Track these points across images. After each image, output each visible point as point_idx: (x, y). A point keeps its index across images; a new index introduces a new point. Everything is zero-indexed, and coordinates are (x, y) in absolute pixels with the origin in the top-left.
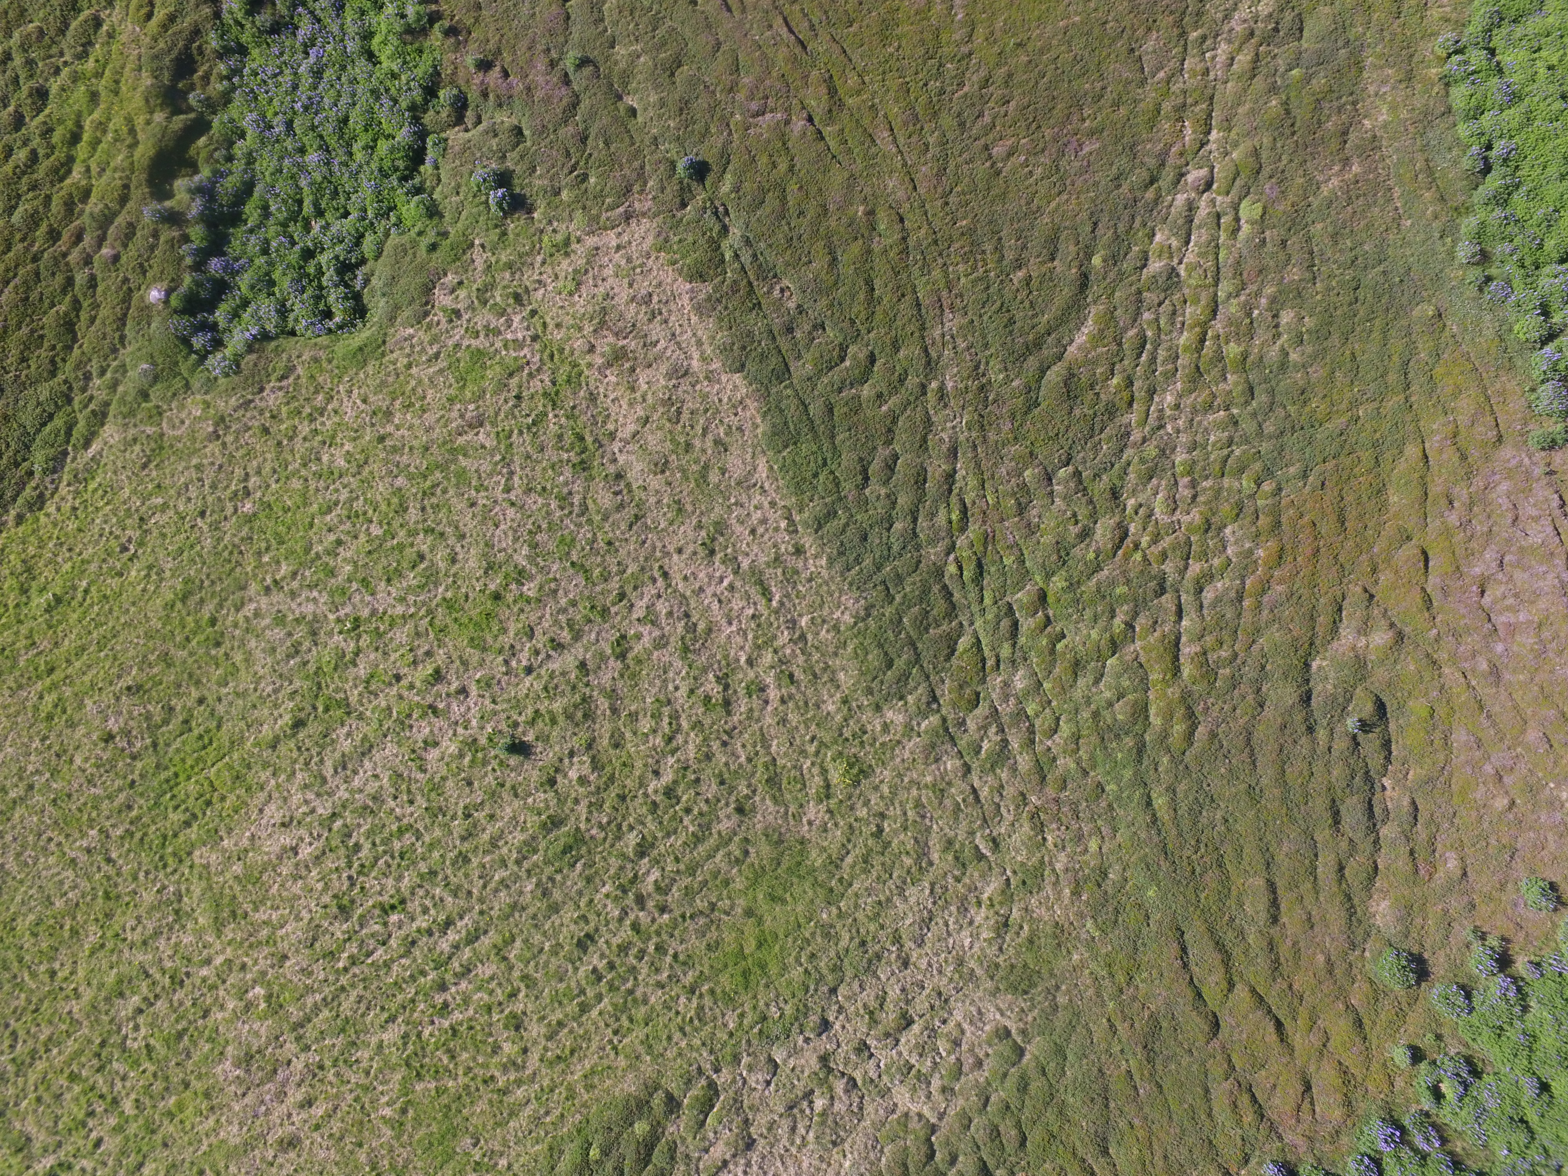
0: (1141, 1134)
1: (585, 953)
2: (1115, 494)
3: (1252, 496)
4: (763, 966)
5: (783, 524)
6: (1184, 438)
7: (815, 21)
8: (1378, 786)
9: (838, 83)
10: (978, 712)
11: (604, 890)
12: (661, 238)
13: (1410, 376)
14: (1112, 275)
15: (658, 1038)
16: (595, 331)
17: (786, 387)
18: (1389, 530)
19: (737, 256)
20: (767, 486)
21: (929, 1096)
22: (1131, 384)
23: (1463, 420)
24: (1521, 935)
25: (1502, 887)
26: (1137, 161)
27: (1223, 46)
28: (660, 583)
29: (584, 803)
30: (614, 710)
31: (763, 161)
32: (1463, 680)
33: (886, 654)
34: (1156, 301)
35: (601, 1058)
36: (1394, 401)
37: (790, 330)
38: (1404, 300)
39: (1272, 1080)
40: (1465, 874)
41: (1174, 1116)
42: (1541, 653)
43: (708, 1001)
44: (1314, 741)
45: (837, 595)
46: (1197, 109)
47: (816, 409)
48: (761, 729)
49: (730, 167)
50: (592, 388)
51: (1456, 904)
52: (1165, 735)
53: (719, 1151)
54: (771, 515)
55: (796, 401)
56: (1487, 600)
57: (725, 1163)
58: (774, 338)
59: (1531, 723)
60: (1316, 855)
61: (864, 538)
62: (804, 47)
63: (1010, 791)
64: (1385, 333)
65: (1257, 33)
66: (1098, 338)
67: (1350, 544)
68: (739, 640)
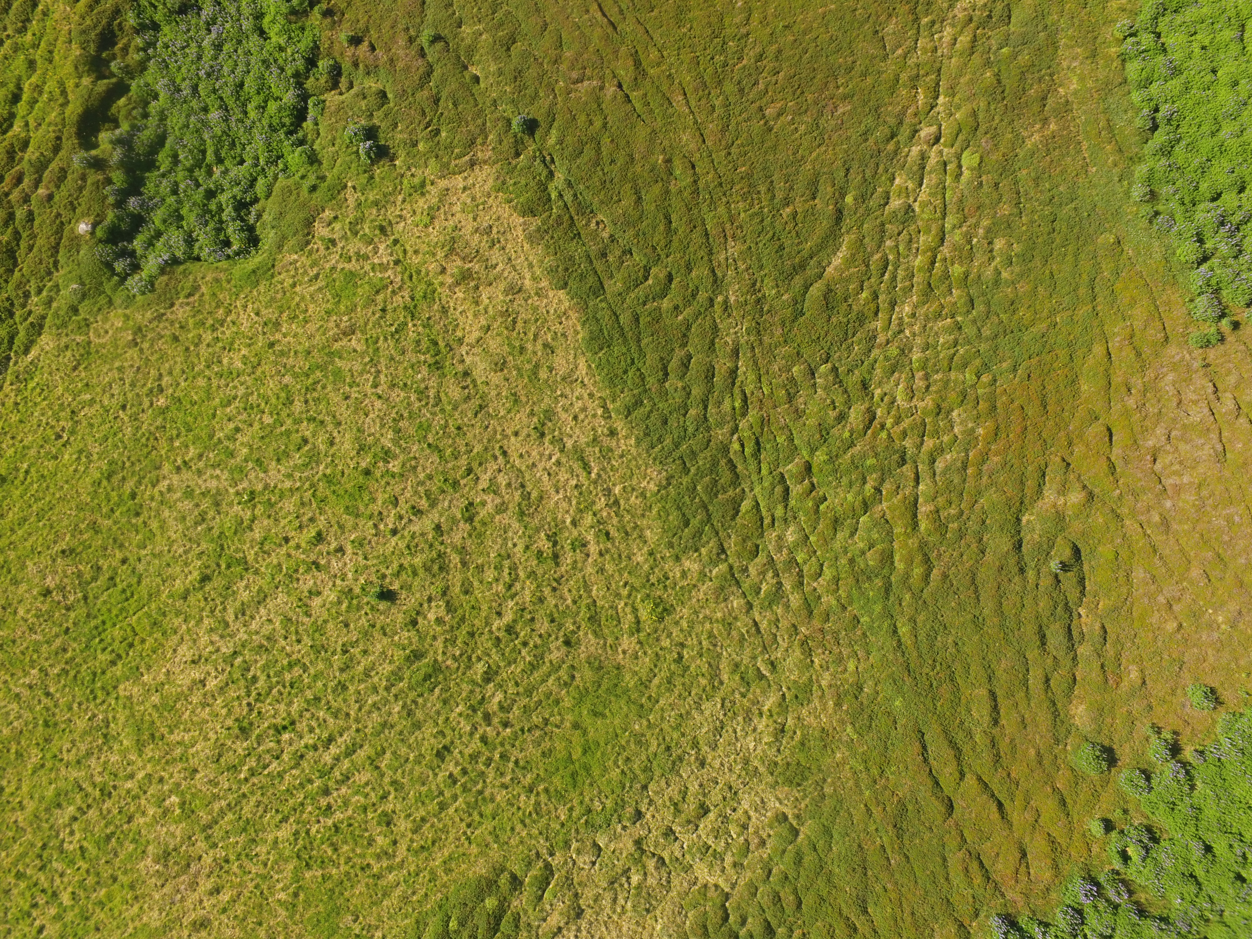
0: (893, 896)
1: (443, 761)
2: (865, 385)
3: (974, 386)
4: (587, 769)
5: (600, 412)
6: (918, 340)
7: (624, 7)
8: (1075, 615)
9: (642, 57)
10: (757, 560)
11: (457, 711)
12: (499, 181)
13: (1096, 290)
14: (861, 211)
15: (503, 829)
16: (446, 256)
17: (601, 301)
18: (1081, 412)
19: (561, 196)
20: (586, 380)
21: (723, 870)
22: (877, 297)
23: (1138, 324)
24: (1189, 730)
25: (1173, 692)
26: (881, 120)
27: (948, 29)
28: (501, 459)
29: (440, 640)
30: (464, 564)
31: (582, 119)
32: (1140, 530)
33: (684, 515)
34: (896, 232)
35: (457, 847)
36: (1084, 310)
37: (604, 255)
38: (1091, 231)
39: (996, 849)
40: (1144, 682)
41: (919, 881)
42: (1200, 508)
43: (543, 798)
44: (1025, 579)
45: (643, 468)
46: (928, 79)
47: (625, 319)
48: (584, 577)
49: (556, 124)
50: (444, 303)
51: (1137, 707)
52: (907, 576)
53: (555, 920)
54: (590, 405)
55: (609, 312)
56: (1158, 466)
57: (560, 929)
58: (591, 262)
59: (1194, 563)
60: (1028, 670)
61: (665, 422)
62: (615, 28)
63: (784, 624)
64: (1076, 256)
65: (975, 19)
66: (850, 261)
67: (1052, 423)
68: (565, 505)
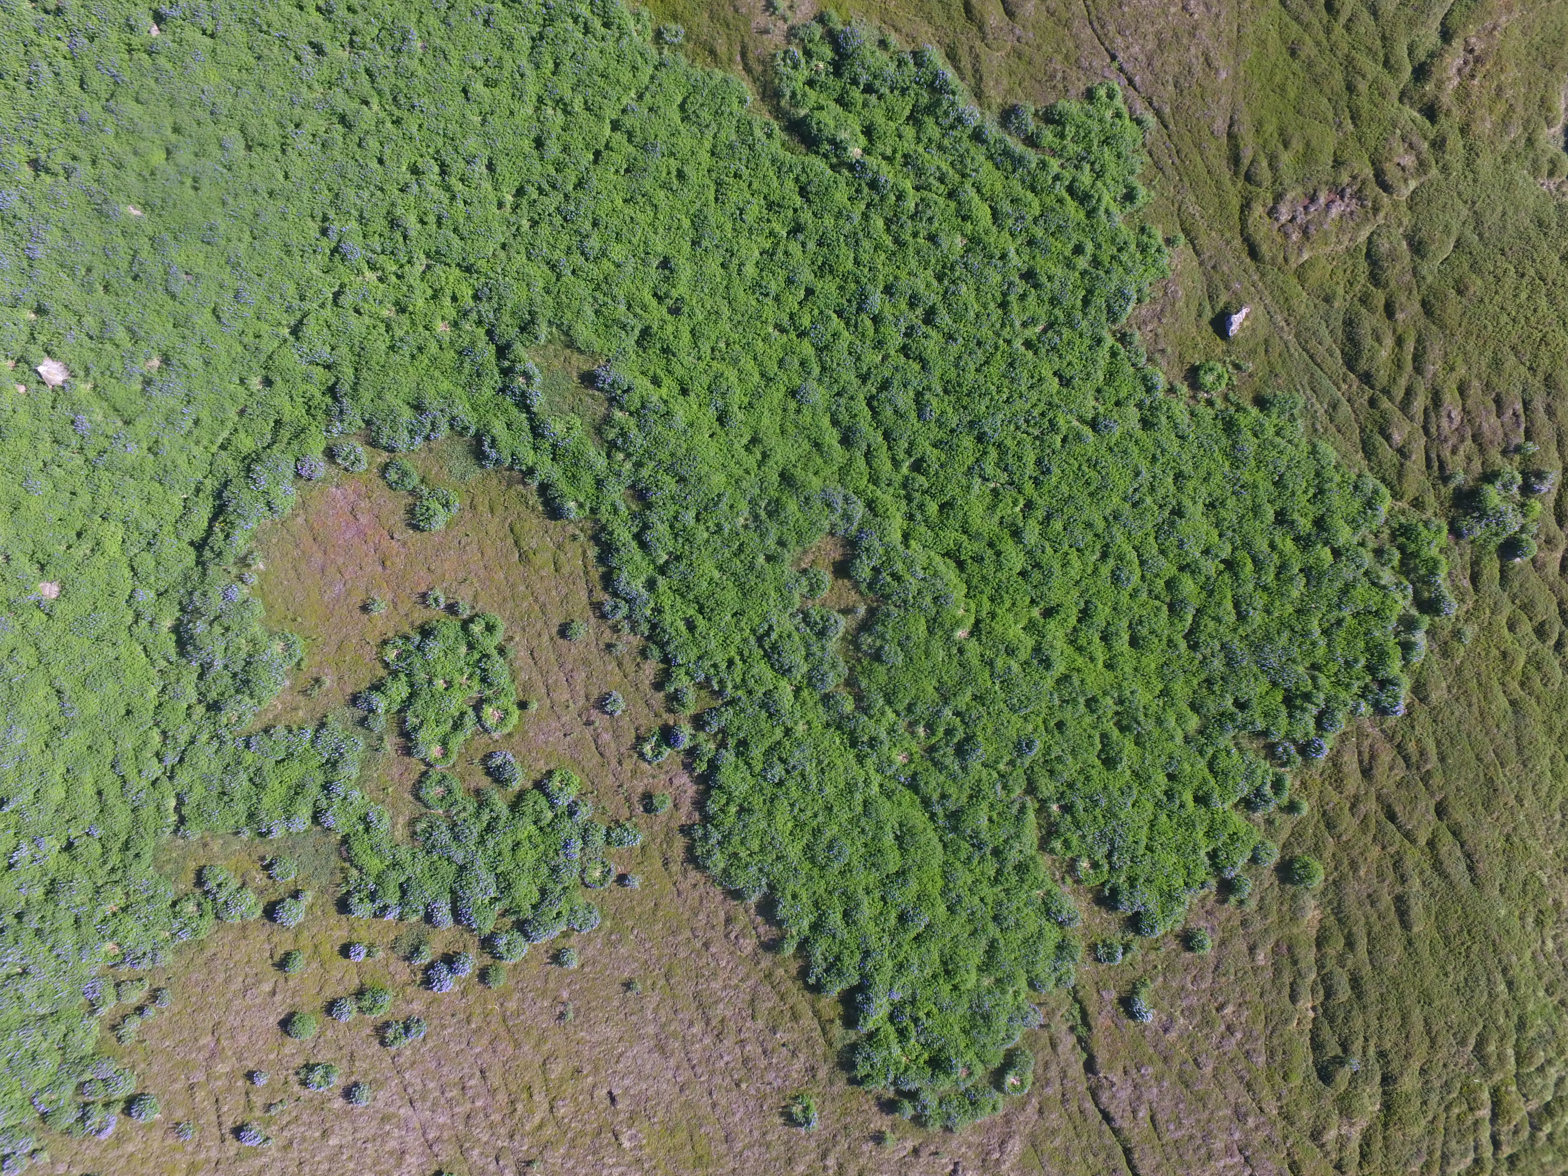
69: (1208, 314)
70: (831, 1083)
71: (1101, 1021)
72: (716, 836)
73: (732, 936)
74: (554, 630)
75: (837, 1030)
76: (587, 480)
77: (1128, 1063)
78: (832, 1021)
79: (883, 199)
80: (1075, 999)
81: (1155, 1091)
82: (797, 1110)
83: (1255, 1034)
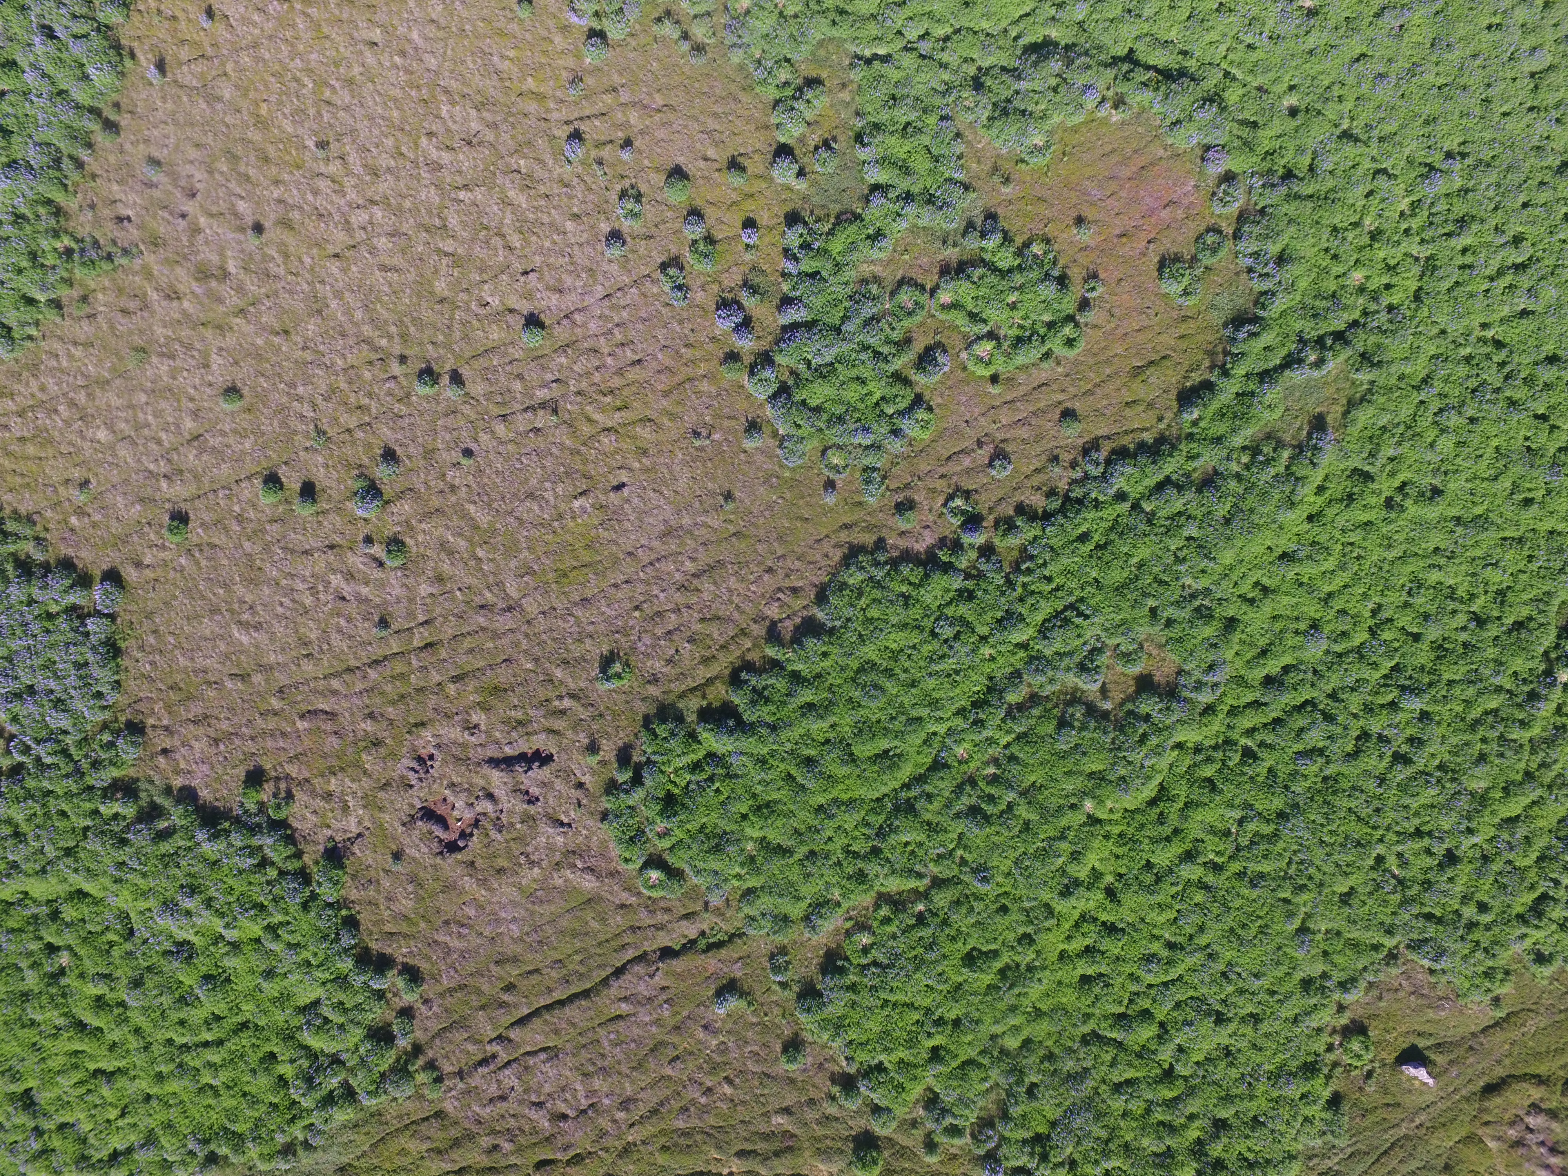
69: (1422, 1043)
70: (643, 700)
71: (711, 963)
72: (879, 574)
73: (780, 595)
74: (1068, 405)
75: (694, 703)
76: (1221, 428)
77: (672, 990)
78: (704, 697)
79: (1519, 706)
80: (732, 936)
81: (647, 1019)
82: (617, 667)
83: (705, 1116)
